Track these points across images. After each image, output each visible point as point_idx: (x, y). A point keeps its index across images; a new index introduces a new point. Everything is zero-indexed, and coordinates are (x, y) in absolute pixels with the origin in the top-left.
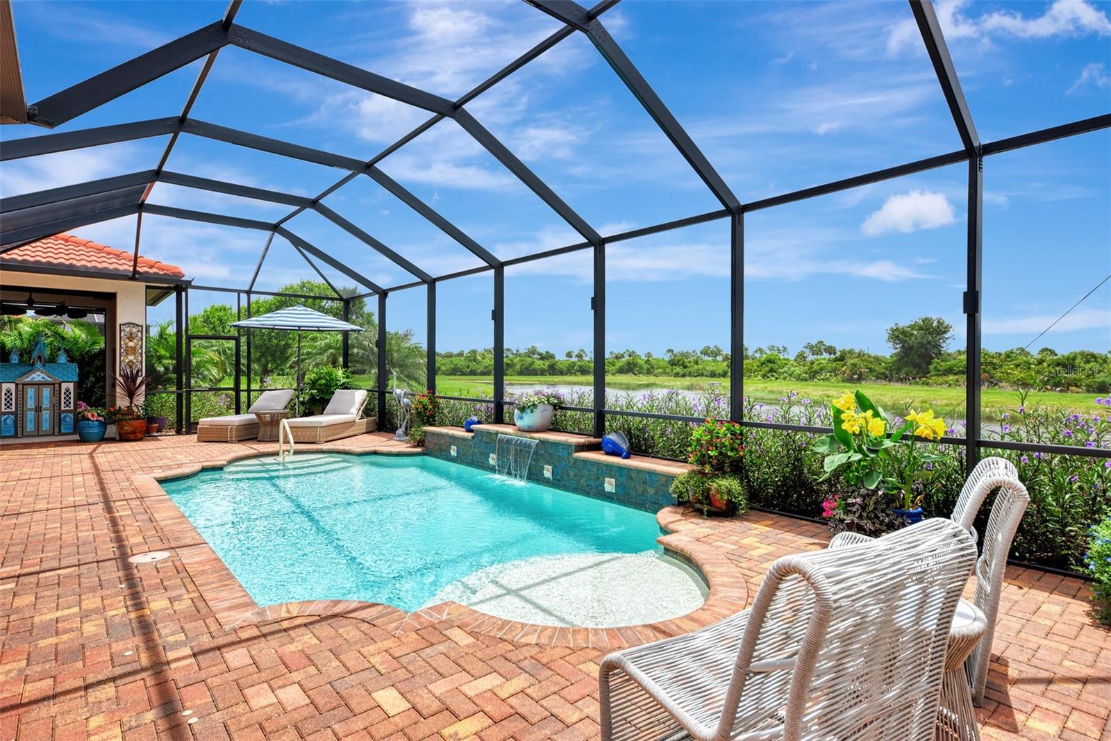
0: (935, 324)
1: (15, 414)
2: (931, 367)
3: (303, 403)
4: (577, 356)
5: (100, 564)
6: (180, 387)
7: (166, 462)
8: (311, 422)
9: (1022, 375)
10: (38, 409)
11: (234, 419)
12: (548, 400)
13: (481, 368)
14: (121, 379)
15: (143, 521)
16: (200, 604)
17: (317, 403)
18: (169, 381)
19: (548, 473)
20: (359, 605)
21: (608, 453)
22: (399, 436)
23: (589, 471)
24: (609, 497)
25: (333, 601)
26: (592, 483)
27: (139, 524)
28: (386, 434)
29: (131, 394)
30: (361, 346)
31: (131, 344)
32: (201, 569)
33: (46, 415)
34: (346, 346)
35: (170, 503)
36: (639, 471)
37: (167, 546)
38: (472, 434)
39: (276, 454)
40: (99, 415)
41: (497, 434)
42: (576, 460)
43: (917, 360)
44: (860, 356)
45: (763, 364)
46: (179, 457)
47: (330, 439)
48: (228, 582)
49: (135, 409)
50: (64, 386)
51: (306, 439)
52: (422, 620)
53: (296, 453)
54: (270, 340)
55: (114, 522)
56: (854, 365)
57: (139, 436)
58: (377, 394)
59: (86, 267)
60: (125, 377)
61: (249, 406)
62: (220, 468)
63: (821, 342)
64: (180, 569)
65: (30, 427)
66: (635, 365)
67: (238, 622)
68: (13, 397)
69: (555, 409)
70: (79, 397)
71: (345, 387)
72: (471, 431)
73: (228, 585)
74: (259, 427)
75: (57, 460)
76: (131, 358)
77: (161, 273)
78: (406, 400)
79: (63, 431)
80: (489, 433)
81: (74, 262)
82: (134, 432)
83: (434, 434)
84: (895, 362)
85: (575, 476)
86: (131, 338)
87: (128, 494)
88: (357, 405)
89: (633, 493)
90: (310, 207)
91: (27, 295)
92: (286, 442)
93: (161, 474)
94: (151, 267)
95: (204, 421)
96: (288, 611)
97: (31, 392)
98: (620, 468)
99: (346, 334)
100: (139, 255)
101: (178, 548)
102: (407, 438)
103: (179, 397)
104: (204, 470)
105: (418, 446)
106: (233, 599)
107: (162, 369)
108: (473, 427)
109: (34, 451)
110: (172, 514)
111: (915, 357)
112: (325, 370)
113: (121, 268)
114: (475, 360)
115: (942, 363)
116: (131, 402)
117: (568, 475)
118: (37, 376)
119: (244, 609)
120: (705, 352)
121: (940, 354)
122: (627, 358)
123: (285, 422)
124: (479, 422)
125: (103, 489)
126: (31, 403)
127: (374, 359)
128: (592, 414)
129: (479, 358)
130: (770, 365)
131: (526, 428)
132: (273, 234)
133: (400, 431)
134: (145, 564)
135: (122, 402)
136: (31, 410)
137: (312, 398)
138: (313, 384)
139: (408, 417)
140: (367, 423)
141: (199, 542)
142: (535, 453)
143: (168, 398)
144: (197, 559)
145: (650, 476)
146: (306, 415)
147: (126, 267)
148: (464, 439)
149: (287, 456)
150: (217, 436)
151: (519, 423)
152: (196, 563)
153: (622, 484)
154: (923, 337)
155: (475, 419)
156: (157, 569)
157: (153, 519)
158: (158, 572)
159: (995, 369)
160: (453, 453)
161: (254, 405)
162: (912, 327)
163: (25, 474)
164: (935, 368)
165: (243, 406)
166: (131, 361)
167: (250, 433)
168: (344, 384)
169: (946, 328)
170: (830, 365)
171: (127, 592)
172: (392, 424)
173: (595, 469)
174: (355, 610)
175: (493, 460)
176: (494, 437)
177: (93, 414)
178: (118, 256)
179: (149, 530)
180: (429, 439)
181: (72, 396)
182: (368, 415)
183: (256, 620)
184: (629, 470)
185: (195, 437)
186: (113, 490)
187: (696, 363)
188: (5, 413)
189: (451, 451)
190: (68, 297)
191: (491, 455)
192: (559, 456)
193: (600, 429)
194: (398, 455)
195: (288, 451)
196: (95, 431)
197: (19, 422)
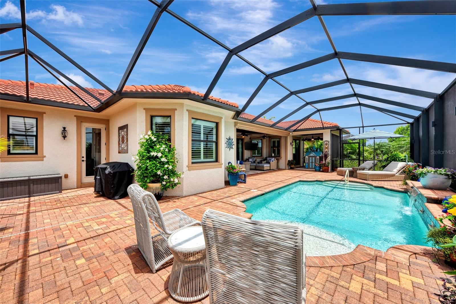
1: (308, 163)
6: (340, 158)
10: (312, 162)
31: (326, 146)
33: (314, 164)
37: (261, 190)
47: (372, 180)
50: (317, 157)
62: (322, 181)
65: (311, 166)
68: (308, 159)
76: (326, 150)
86: (326, 145)
91: (312, 136)
94: (329, 125)
95: (339, 169)
97: (311, 158)
118: (312, 155)
126: (311, 161)
144: (256, 193)
147: (318, 126)
150: (341, 173)
157: (273, 186)
177: (317, 164)
181: (319, 160)
185: (337, 173)
188: (306, 163)
190: (320, 135)
196: (318, 168)
197: (309, 165)
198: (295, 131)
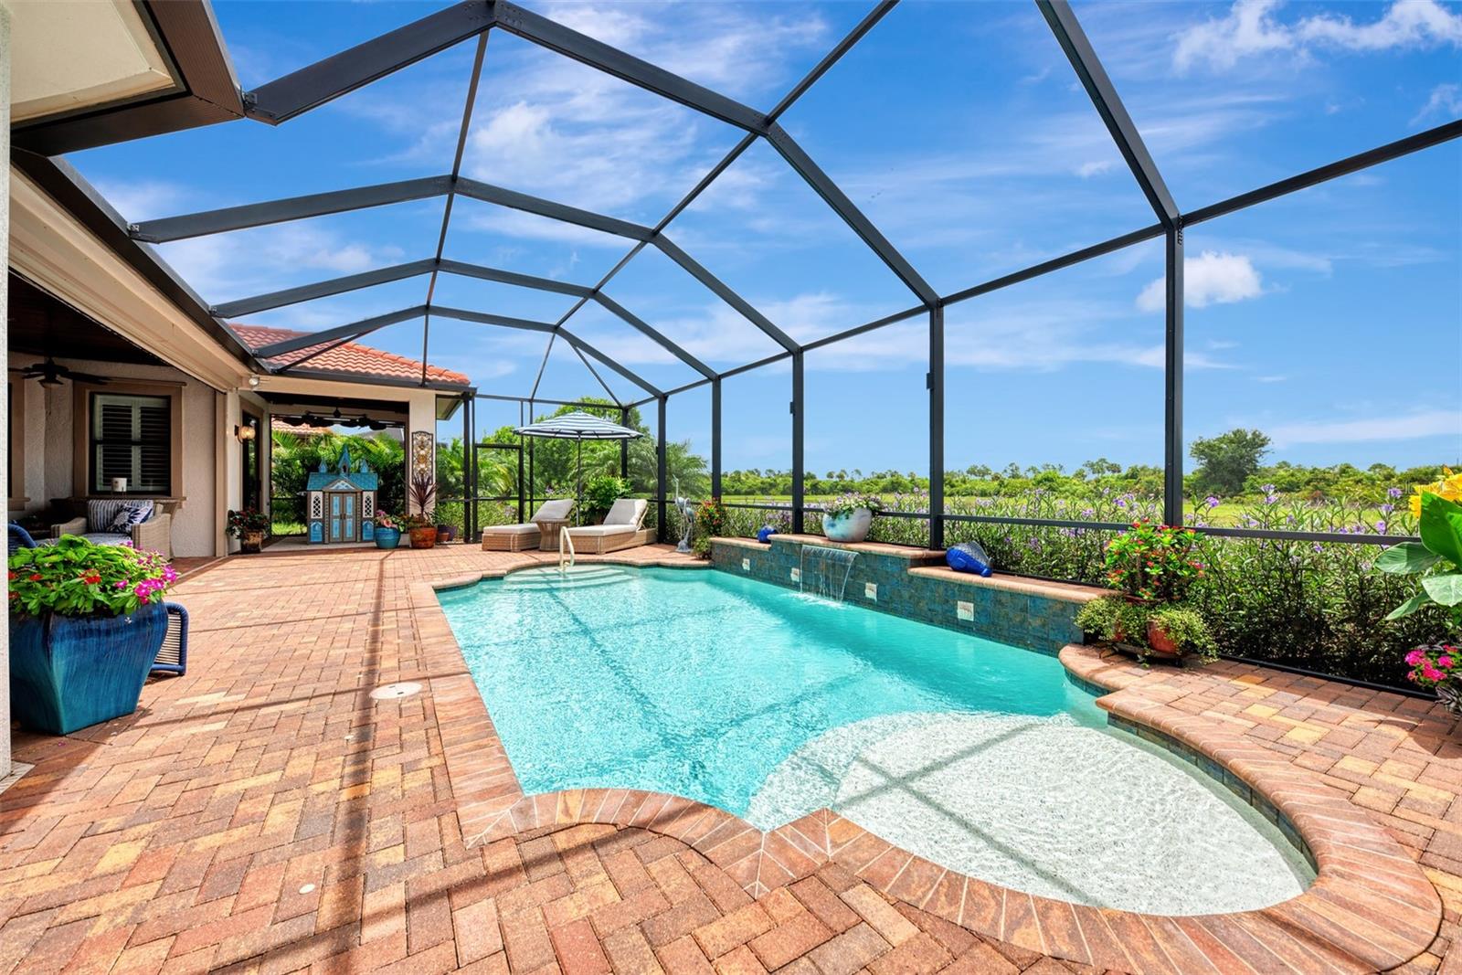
0: (1249, 436)
1: (322, 521)
2: (1246, 485)
3: (583, 513)
4: (838, 477)
5: (336, 698)
6: (467, 497)
7: (449, 569)
8: (590, 532)
9: (1365, 492)
10: (343, 517)
11: (518, 528)
12: (867, 504)
13: (745, 488)
14: (413, 487)
15: (406, 637)
16: (441, 781)
17: (597, 515)
18: (459, 492)
19: (871, 592)
20: (677, 806)
21: (955, 570)
22: (682, 548)
23: (932, 591)
24: (964, 627)
25: (634, 793)
26: (938, 608)
27: (400, 641)
28: (667, 546)
29: (422, 502)
30: (639, 456)
31: (422, 452)
32: (454, 714)
33: (349, 523)
34: (625, 457)
35: (440, 616)
36: (1014, 594)
37: (421, 675)
38: (767, 546)
39: (557, 564)
40: (393, 522)
41: (800, 545)
42: (912, 578)
43: (1227, 476)
44: (1155, 473)
45: (1039, 482)
46: (462, 565)
47: (611, 549)
48: (484, 742)
49: (425, 516)
50: (365, 495)
51: (587, 549)
52: (791, 855)
53: (577, 563)
54: (552, 455)
55: (375, 637)
56: (1150, 483)
57: (430, 543)
58: (656, 504)
59: (380, 375)
60: (417, 485)
61: (532, 516)
62: (500, 578)
63: (1103, 460)
64: (428, 712)
65: (336, 534)
66: (899, 484)
67: (488, 829)
68: (321, 505)
69: (873, 515)
70: (379, 506)
71: (623, 496)
72: (768, 542)
73: (485, 746)
74: (540, 537)
75: (350, 565)
76: (423, 466)
77: (449, 380)
78: (689, 509)
79: (364, 538)
80: (790, 544)
81: (370, 370)
82: (424, 540)
83: (722, 545)
84: (1201, 478)
85: (910, 598)
86: (422, 446)
87: (400, 604)
88: (637, 515)
89: (1004, 623)
90: (592, 298)
91: (329, 406)
92: (567, 552)
93: (439, 582)
94: (440, 375)
95: (489, 530)
96: (567, 812)
97: (336, 500)
98: (982, 589)
99: (624, 442)
100: (428, 365)
101: (434, 677)
102: (692, 551)
103: (467, 505)
104: (484, 579)
105: (703, 559)
106: (488, 774)
107: (454, 480)
108: (770, 537)
109: (333, 556)
110: (439, 630)
111: (1225, 473)
112: (604, 479)
113: (412, 376)
114: (739, 480)
115: (1259, 480)
116: (422, 510)
117: (901, 597)
118: (342, 485)
119: (500, 799)
120: (971, 472)
121: (1255, 469)
122: (889, 478)
123: (565, 531)
124: (775, 532)
125: (379, 597)
126: (336, 511)
127: (654, 469)
128: (928, 520)
129: (743, 478)
130: (1048, 484)
131: (839, 537)
132: (554, 337)
133: (683, 543)
134: (388, 702)
135: (414, 510)
136: (336, 517)
137: (592, 509)
138: (593, 493)
139: (690, 526)
140: (648, 534)
141: (461, 670)
142: (853, 568)
143: (456, 508)
144: (453, 697)
145: (1034, 602)
146: (585, 524)
147: (416, 375)
148: (759, 552)
149: (568, 567)
150: (500, 545)
151: (829, 532)
152: (451, 704)
153: (984, 610)
154: (1234, 451)
155: (770, 528)
156: (400, 710)
157: (417, 636)
158: (401, 716)
159: (1329, 485)
160: (746, 566)
161: (537, 515)
162: (1221, 440)
163: (314, 578)
164: (1252, 485)
165: (527, 515)
166: (422, 469)
167: (532, 542)
168: (623, 493)
169: (1263, 440)
170: (1120, 483)
171: (352, 748)
172: (673, 536)
173: (941, 589)
174: (670, 817)
175: (795, 575)
176: (797, 549)
177: (388, 521)
178: (410, 366)
179: (407, 650)
180: (716, 551)
181: (372, 504)
182: (648, 527)
183: (516, 825)
184: (998, 592)
185: (480, 545)
186: (388, 598)
187: (964, 482)
188: (314, 520)
189: (744, 565)
191: (793, 569)
192: (887, 572)
193: (937, 539)
194: (683, 568)
195: (569, 561)
196: (390, 537)
197: (326, 529)
198: (282, 372)
